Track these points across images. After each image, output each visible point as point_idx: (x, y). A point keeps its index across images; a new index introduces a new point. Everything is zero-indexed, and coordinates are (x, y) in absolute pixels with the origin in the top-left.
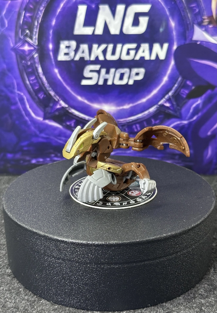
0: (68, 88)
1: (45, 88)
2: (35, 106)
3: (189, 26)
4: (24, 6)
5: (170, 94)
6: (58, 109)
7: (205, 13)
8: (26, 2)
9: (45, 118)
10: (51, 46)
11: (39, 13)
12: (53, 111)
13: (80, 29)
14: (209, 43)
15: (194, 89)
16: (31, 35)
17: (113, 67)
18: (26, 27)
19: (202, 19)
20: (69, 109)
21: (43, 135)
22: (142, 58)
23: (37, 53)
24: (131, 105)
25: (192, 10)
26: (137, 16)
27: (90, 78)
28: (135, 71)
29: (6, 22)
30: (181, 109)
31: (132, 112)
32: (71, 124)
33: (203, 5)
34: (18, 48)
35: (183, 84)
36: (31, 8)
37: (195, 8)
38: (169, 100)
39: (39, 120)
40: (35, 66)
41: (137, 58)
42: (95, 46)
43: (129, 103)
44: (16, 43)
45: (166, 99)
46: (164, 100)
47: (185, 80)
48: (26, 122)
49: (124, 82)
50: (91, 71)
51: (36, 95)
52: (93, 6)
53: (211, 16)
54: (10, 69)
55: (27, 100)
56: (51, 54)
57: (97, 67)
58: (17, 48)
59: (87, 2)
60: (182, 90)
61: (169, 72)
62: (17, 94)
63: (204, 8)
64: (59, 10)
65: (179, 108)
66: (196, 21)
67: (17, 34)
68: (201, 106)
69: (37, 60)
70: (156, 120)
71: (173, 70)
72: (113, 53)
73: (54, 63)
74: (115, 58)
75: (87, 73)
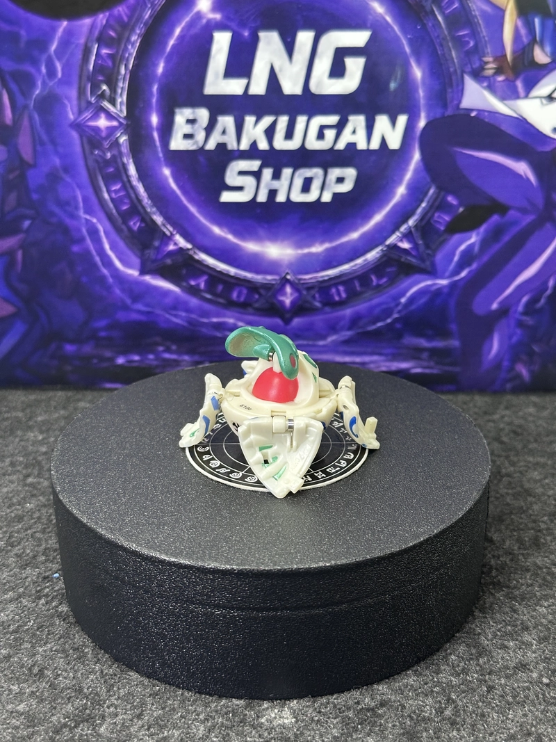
0: (193, 209)
1: (144, 208)
2: (121, 244)
3: (454, 78)
4: (96, 33)
5: (411, 222)
6: (171, 253)
7: (489, 50)
8: (102, 23)
9: (143, 272)
10: (155, 119)
11: (130, 47)
12: (160, 257)
13: (217, 83)
14: (497, 115)
15: (463, 212)
16: (113, 95)
17: (287, 166)
18: (100, 78)
19: (482, 63)
20: (195, 252)
21: (140, 307)
22: (351, 146)
23: (125, 134)
24: (327, 245)
25: (460, 42)
26: (341, 54)
27: (240, 189)
28: (335, 173)
29: (59, 66)
30: (434, 256)
31: (329, 261)
32: (198, 285)
33: (484, 32)
34: (85, 122)
35: (439, 200)
36: (112, 38)
37: (467, 39)
38: (408, 236)
39: (130, 275)
40: (121, 159)
41: (341, 145)
42: (250, 120)
43: (322, 242)
44: (80, 112)
45: (401, 233)
46: (398, 234)
47: (443, 193)
48: (104, 277)
49: (312, 197)
50: (241, 173)
51: (125, 222)
52: (246, 34)
53: (500, 57)
54: (68, 168)
55: (105, 232)
56: (156, 135)
57: (254, 165)
58: (83, 122)
59: (233, 25)
60: (436, 215)
61: (408, 175)
62: (83, 221)
63: (487, 39)
64: (172, 42)
65: (429, 252)
66: (469, 66)
67: (81, 92)
68: (477, 249)
69: (125, 149)
70: (379, 277)
71: (416, 171)
72: (289, 135)
73: (161, 155)
74: (293, 145)
75: (231, 178)
